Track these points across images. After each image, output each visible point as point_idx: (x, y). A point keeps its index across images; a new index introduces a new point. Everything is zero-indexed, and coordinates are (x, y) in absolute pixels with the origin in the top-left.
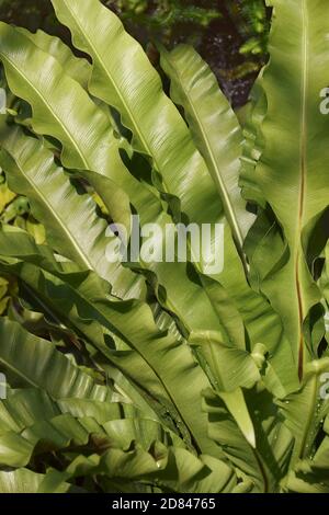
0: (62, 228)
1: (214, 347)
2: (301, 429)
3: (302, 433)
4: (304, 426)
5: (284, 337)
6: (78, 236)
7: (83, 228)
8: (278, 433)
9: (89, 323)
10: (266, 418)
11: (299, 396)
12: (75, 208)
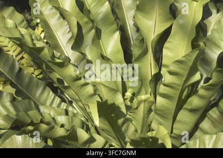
0: (54, 33)
1: (102, 87)
2: (139, 126)
3: (140, 128)
4: (141, 125)
5: (143, 87)
6: (61, 37)
7: (64, 34)
8: (128, 126)
9: (51, 72)
10: (120, 119)
11: (136, 110)
12: (61, 25)
